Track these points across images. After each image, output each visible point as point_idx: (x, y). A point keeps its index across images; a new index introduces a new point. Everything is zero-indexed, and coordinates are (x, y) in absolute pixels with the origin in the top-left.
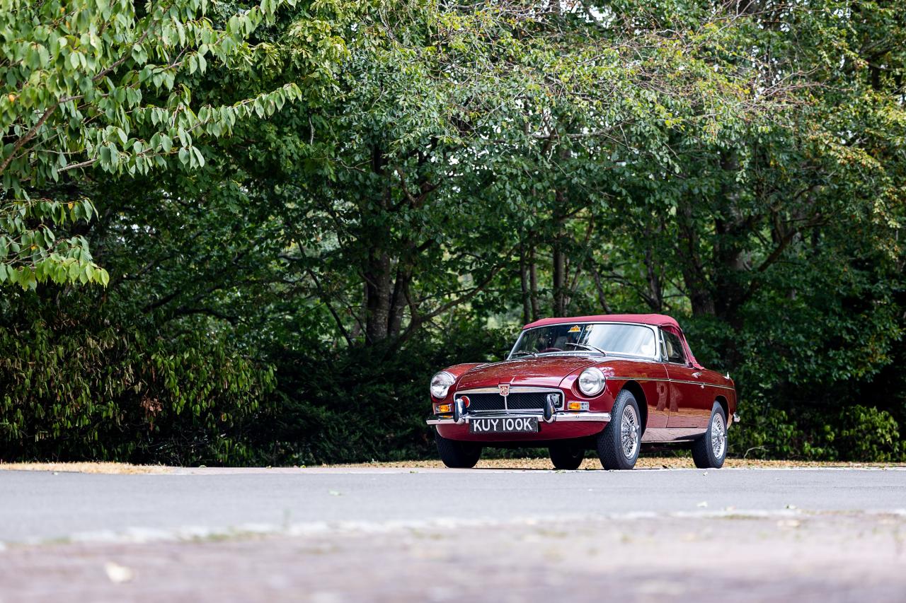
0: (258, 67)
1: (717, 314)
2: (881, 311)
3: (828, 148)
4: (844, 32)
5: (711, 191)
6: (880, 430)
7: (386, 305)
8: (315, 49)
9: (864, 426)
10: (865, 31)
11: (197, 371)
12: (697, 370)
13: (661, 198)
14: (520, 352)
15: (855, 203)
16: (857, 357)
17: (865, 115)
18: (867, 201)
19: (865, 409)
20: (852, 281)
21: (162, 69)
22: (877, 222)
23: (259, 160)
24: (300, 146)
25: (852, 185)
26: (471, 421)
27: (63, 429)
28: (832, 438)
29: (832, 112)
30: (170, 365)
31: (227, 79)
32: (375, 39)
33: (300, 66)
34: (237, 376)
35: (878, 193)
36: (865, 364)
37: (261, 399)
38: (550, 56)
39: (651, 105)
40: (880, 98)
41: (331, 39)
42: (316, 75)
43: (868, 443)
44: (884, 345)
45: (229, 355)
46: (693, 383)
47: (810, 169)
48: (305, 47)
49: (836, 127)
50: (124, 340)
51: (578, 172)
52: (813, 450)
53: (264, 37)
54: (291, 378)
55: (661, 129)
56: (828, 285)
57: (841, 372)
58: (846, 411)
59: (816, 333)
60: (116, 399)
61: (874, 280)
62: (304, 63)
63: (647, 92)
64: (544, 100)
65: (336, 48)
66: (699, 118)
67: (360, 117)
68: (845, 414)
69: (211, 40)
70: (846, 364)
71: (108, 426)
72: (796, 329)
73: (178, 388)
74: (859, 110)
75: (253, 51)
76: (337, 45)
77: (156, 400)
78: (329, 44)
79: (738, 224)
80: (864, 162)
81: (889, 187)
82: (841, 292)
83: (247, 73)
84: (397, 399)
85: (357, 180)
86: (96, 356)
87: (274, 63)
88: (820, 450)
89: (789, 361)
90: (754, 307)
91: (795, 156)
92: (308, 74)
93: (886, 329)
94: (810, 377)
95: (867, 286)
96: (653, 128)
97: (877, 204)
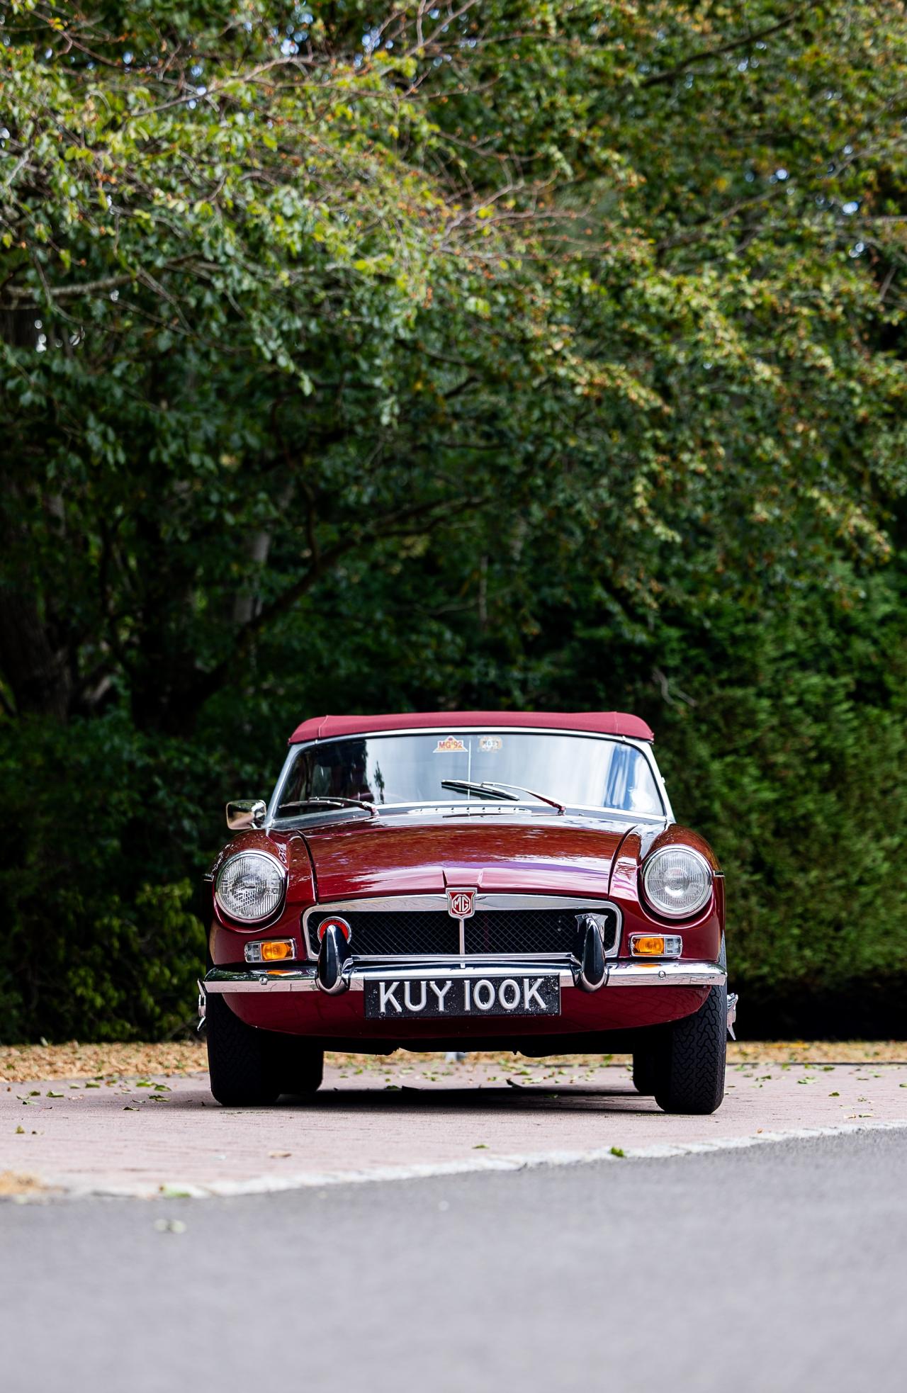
3: (560, 359)
25: (558, 446)
26: (371, 985)
80: (632, 396)
97: (639, 489)
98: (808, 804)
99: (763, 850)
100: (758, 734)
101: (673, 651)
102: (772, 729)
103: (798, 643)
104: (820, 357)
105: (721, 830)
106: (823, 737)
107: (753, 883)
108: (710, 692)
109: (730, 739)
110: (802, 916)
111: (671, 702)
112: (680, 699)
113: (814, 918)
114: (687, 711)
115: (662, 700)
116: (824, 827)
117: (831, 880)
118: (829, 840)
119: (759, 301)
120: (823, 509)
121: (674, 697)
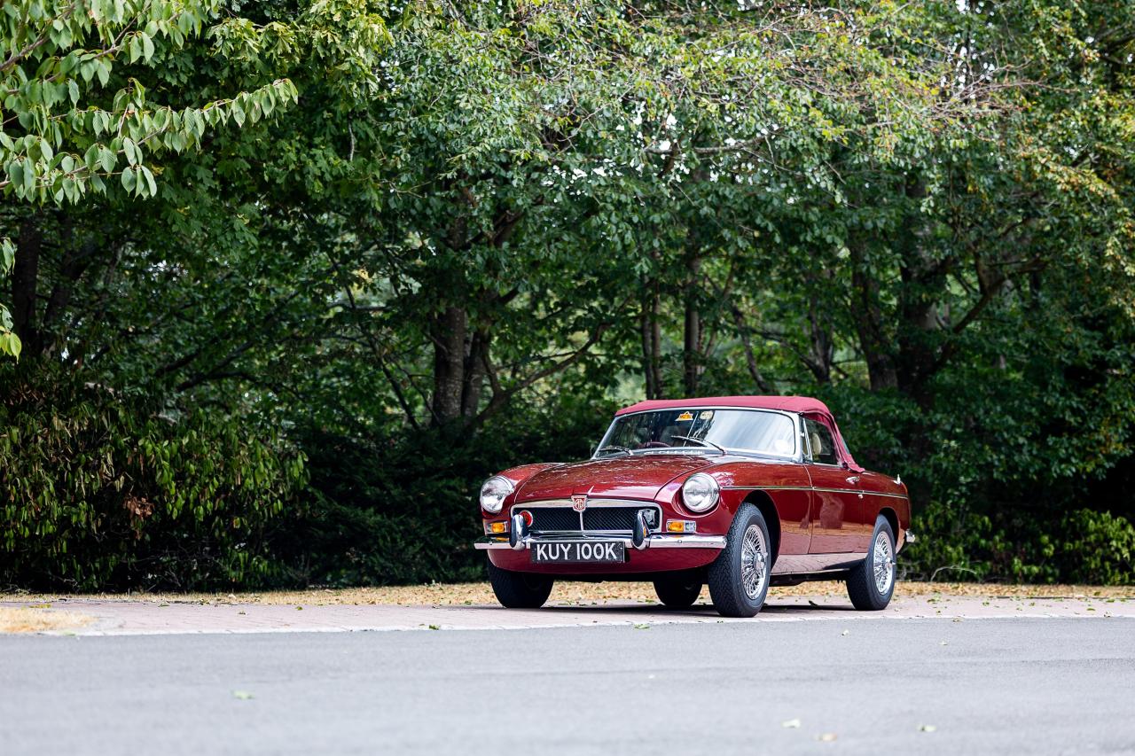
0: (267, 55)
1: (901, 387)
2: (1118, 384)
3: (1045, 168)
4: (1068, 13)
5: (890, 226)
6: (1114, 543)
7: (459, 373)
8: (345, 33)
9: (1093, 538)
10: (1100, 14)
11: (200, 461)
12: (854, 473)
13: (821, 235)
14: (610, 447)
15: (1081, 242)
16: (1085, 446)
17: (1095, 125)
18: (1099, 240)
19: (1095, 514)
20: (1079, 345)
21: (93, 55)
22: (1109, 268)
23: (278, 181)
24: (335, 163)
25: (1077, 219)
26: (533, 545)
27: (18, 538)
28: (1051, 553)
29: (1052, 121)
30: (163, 453)
31: (226, 72)
32: (428, 18)
33: (325, 54)
34: (254, 468)
35: (1113, 228)
36: (1095, 456)
37: (287, 499)
38: (669, 43)
39: (804, 110)
40: (1115, 102)
41: (365, 17)
42: (346, 66)
43: (1098, 559)
44: (1120, 430)
45: (244, 440)
46: (848, 491)
47: (1022, 197)
48: (332, 28)
49: (1056, 140)
50: (104, 419)
51: (709, 199)
52: (1025, 569)
53: (276, 15)
54: (329, 470)
55: (820, 141)
56: (1047, 351)
57: (1063, 466)
58: (1070, 516)
59: (1030, 414)
60: (89, 499)
61: (1108, 344)
62: (330, 50)
63: (799, 92)
64: (659, 102)
65: (372, 29)
66: (870, 127)
67: (408, 125)
68: (1068, 521)
69: (164, 15)
70: (1069, 456)
71: (80, 535)
72: (1003, 408)
73: (174, 484)
74: (1088, 117)
75: (259, 34)
76: (374, 26)
77: (144, 500)
78: (362, 25)
79: (929, 268)
80: (1093, 189)
81: (1126, 221)
82: (1063, 359)
83: (252, 65)
84: (470, 499)
85: (414, 207)
86: (63, 441)
87: (289, 50)
88: (1035, 569)
89: (994, 451)
90: (947, 378)
91: (1004, 179)
92: (336, 65)
93: (1124, 409)
94: (1023, 473)
95: (1099, 353)
96: (808, 140)
97: (1109, 244)
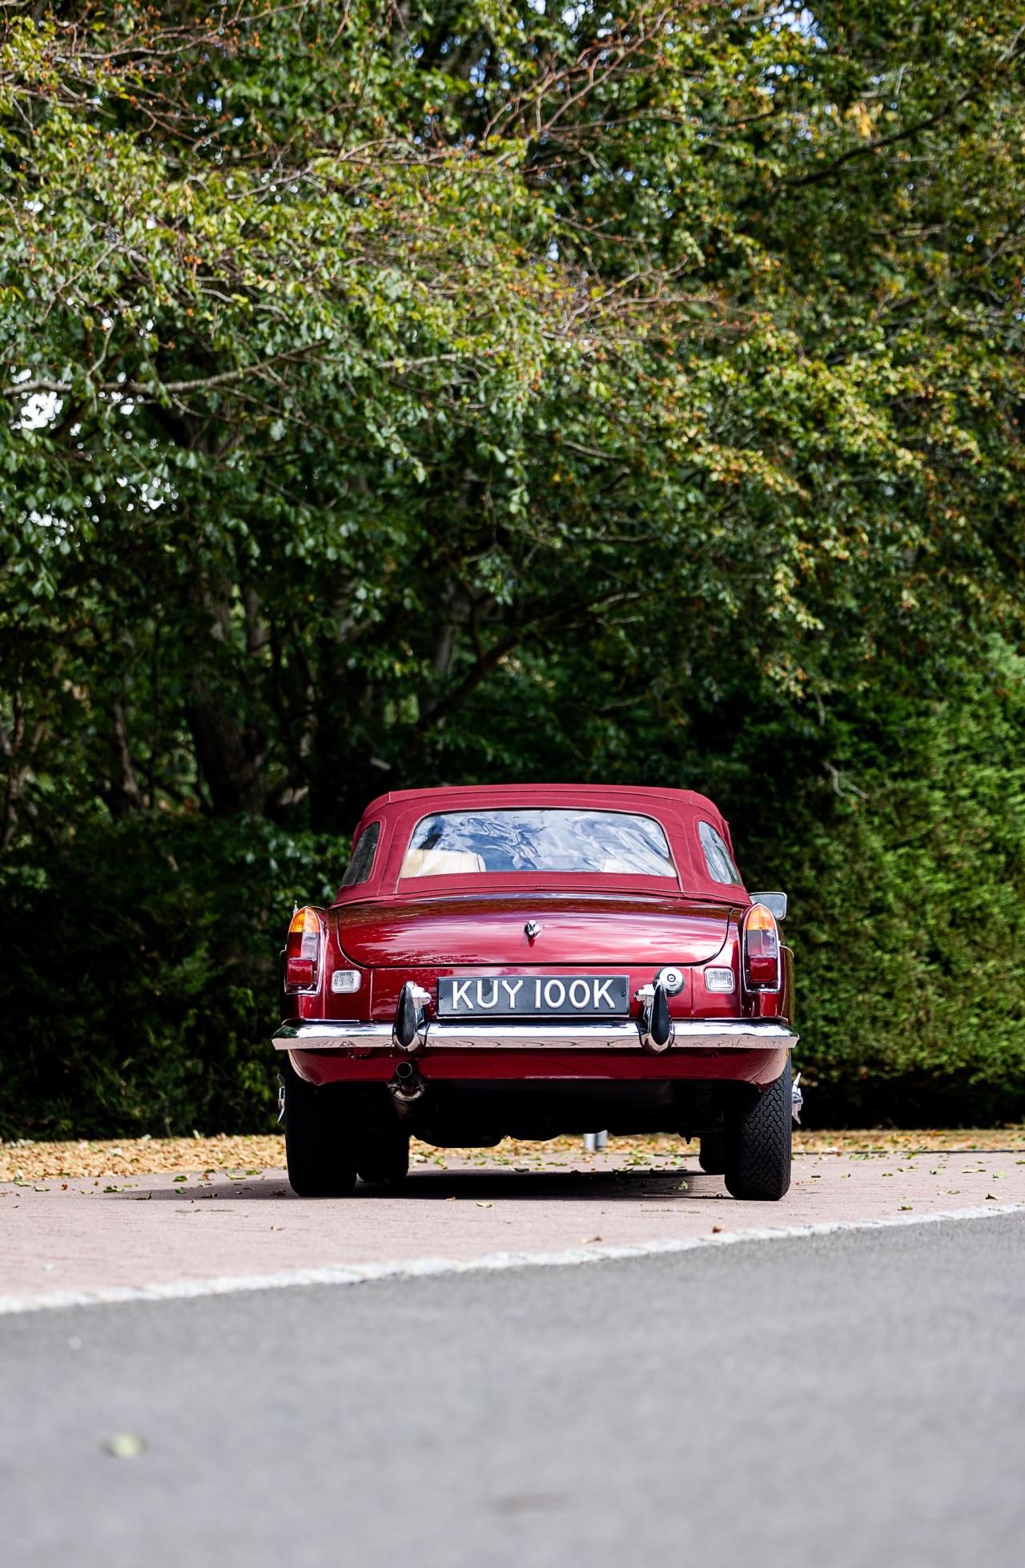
3: (693, 446)
22: (776, 615)
35: (779, 551)
80: (769, 481)
97: (779, 576)
98: (984, 894)
99: (939, 941)
100: (931, 826)
101: (843, 744)
102: (946, 821)
103: (971, 735)
104: (966, 441)
105: (896, 921)
106: (998, 828)
107: (929, 973)
108: (882, 785)
109: (903, 831)
110: (979, 1005)
111: (842, 794)
112: (852, 792)
113: (992, 1007)
114: (859, 804)
115: (834, 794)
116: (1001, 918)
117: (1010, 970)
118: (1007, 930)
119: (901, 387)
120: (973, 595)
121: (845, 790)
